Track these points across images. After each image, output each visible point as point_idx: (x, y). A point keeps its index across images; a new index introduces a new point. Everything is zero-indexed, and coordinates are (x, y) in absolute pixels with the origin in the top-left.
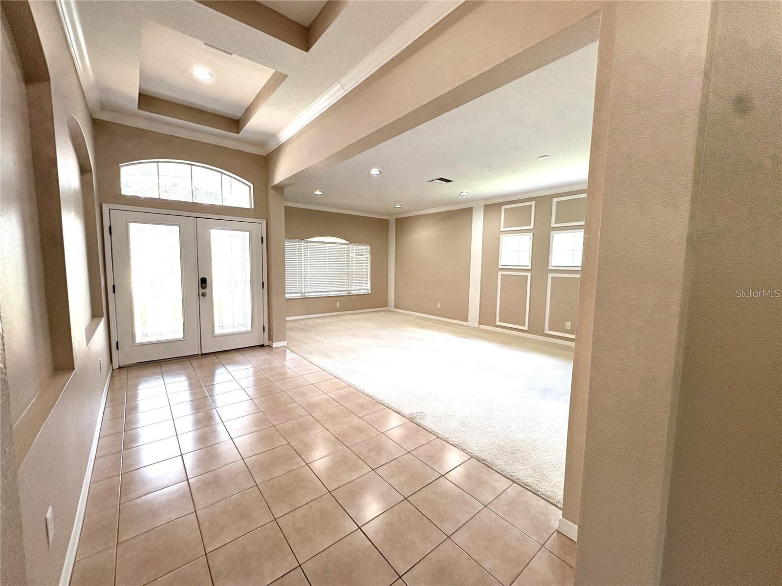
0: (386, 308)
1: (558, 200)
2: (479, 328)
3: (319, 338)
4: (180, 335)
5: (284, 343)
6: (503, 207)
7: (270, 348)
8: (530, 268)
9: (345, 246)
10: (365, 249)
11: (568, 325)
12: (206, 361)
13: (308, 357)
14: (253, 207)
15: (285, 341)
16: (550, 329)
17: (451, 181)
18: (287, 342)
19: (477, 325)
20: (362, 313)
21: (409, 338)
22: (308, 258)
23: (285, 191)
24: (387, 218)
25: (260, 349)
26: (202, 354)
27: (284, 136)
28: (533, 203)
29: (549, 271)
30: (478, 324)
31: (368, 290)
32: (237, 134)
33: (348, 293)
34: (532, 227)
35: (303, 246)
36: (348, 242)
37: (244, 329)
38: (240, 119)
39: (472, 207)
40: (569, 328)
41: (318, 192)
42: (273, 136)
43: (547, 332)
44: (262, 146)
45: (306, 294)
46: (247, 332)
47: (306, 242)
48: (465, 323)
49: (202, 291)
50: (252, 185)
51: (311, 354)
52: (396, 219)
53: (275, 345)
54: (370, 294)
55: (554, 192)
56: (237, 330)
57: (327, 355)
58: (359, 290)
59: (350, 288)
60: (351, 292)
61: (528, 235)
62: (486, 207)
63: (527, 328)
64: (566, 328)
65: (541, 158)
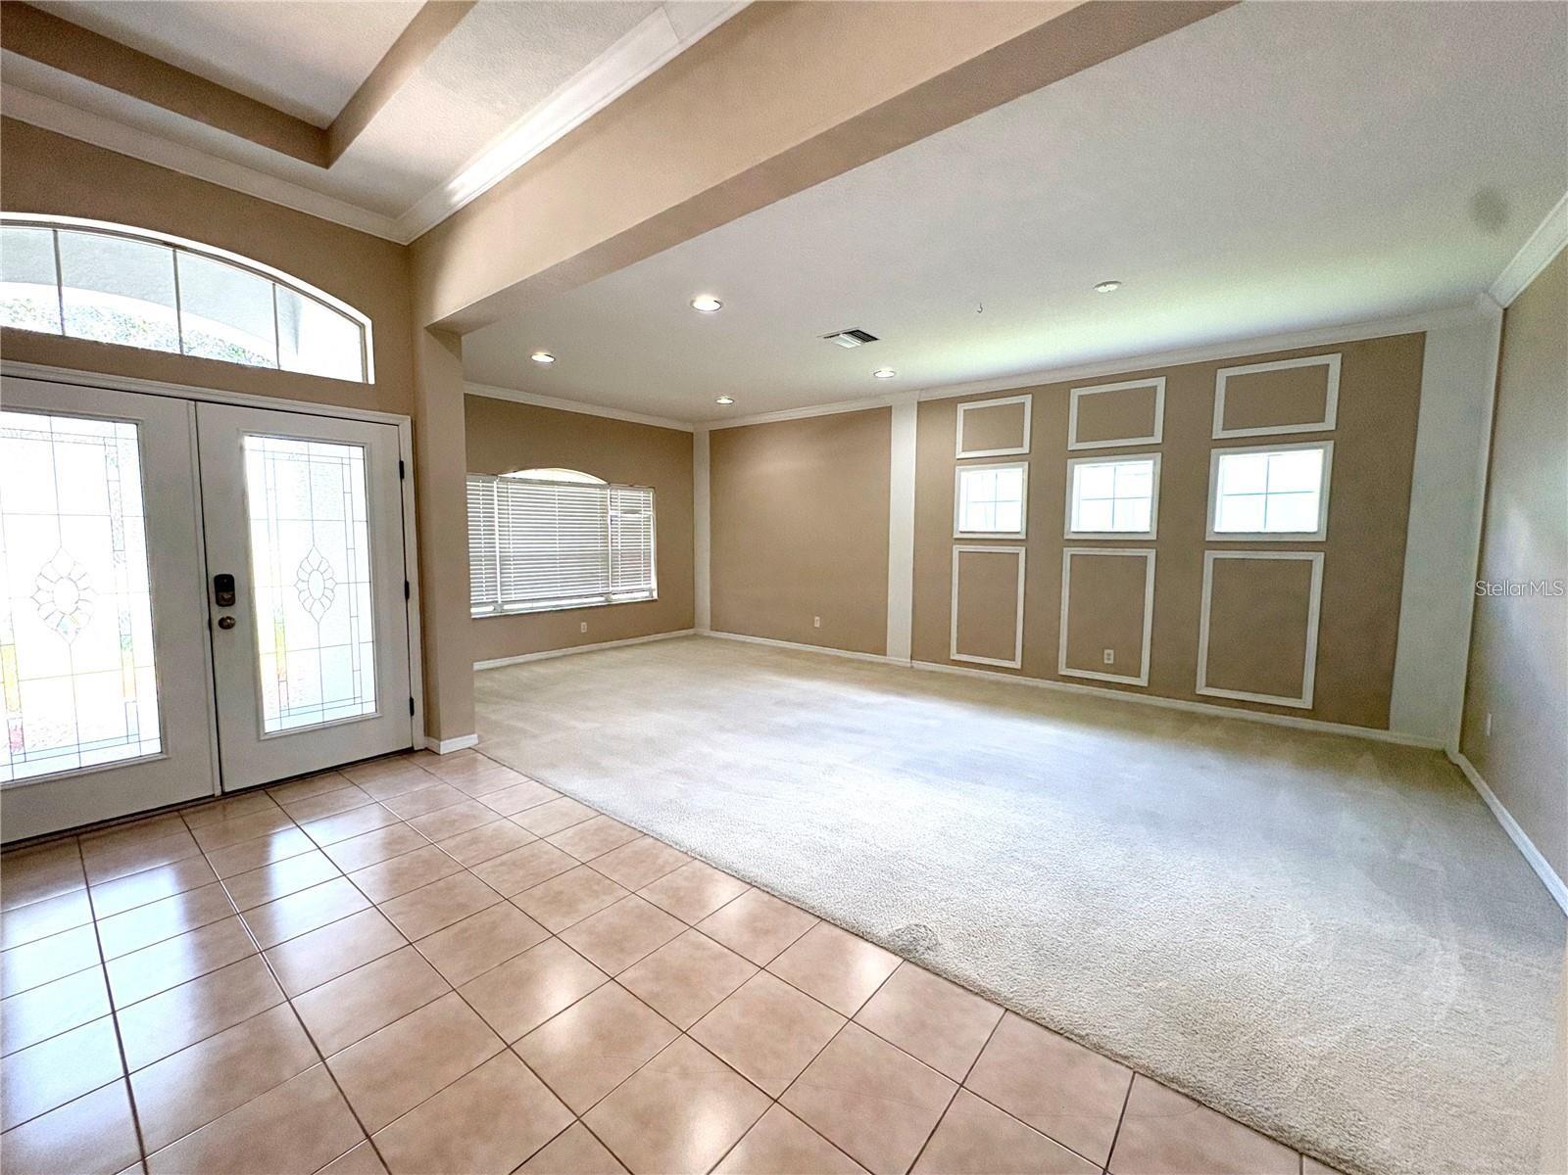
0: (691, 631)
1: (1082, 394)
2: (912, 667)
3: (557, 717)
4: (151, 745)
5: (471, 740)
6: (961, 408)
7: (430, 758)
8: (1022, 536)
9: (598, 491)
10: (643, 498)
11: (1109, 656)
12: (239, 816)
13: (546, 774)
14: (372, 381)
15: (473, 733)
16: (1069, 666)
17: (876, 339)
18: (479, 736)
19: (906, 661)
20: (643, 644)
21: (777, 703)
22: (511, 521)
23: (464, 343)
24: (689, 428)
25: (404, 763)
26: (224, 794)
27: (463, 188)
28: (1027, 399)
29: (1067, 543)
30: (909, 660)
31: (651, 591)
32: (324, 170)
33: (607, 600)
34: (1026, 450)
35: (495, 489)
36: (603, 482)
37: (355, 711)
38: (331, 127)
39: (891, 407)
40: (1111, 662)
41: (541, 357)
42: (432, 183)
43: (1064, 671)
44: (395, 217)
45: (506, 607)
46: (361, 721)
47: (503, 480)
48: (882, 659)
49: (219, 613)
50: (368, 322)
51: (553, 766)
52: (710, 431)
53: (446, 747)
54: (656, 600)
55: (1072, 375)
56: (331, 715)
57: (593, 767)
58: (631, 591)
59: (611, 589)
60: (614, 597)
61: (1018, 467)
62: (923, 407)
63: (1017, 664)
64: (1106, 661)
65: (1102, 289)
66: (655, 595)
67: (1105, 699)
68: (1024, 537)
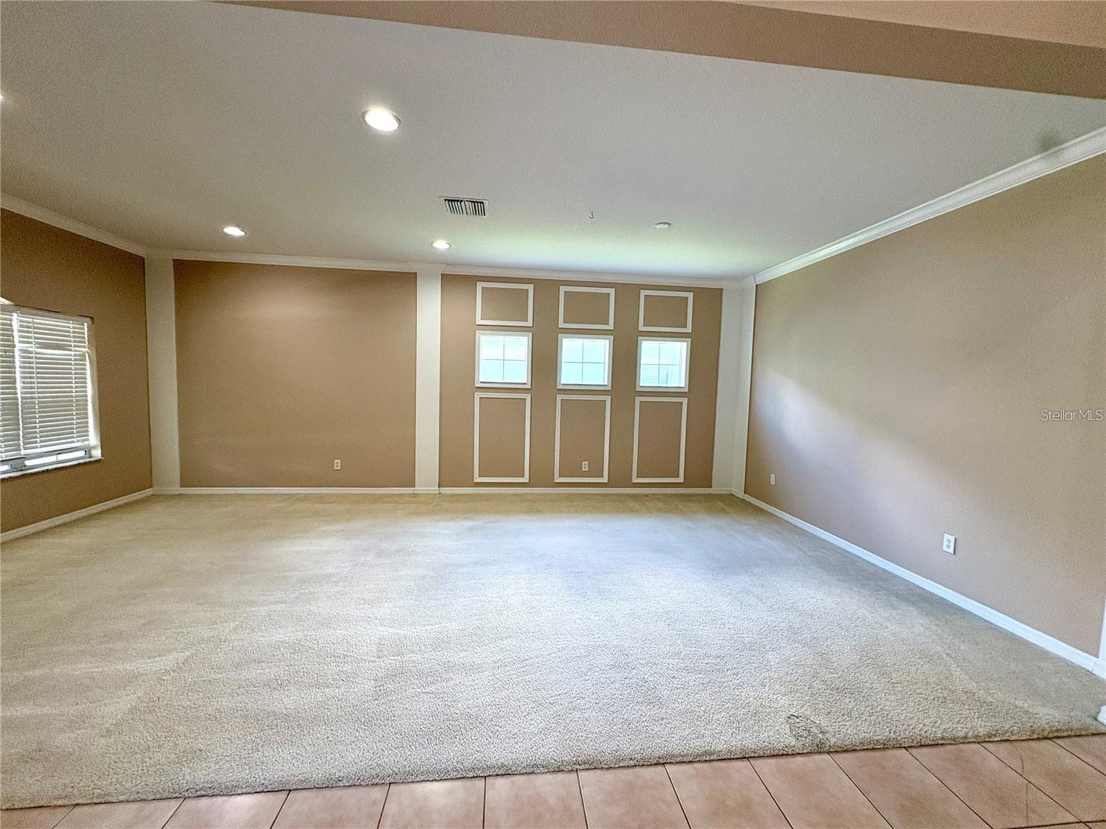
0: (149, 492)
2: (440, 493)
6: (480, 285)
8: (529, 386)
10: (74, 330)
11: (585, 466)
16: (560, 476)
17: (485, 214)
19: (435, 489)
28: (531, 287)
29: (558, 392)
30: (438, 488)
31: (88, 450)
33: (16, 469)
34: (530, 324)
36: (8, 303)
39: (415, 273)
40: (587, 469)
43: (558, 480)
48: (409, 490)
54: (98, 460)
55: (563, 277)
58: (59, 452)
59: (23, 452)
60: (28, 463)
61: (525, 336)
62: (445, 277)
63: (526, 480)
64: (584, 470)
65: (658, 227)
66: (97, 454)
67: (583, 494)
68: (530, 387)
